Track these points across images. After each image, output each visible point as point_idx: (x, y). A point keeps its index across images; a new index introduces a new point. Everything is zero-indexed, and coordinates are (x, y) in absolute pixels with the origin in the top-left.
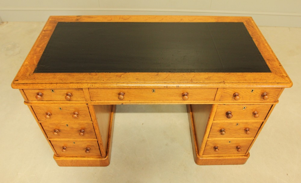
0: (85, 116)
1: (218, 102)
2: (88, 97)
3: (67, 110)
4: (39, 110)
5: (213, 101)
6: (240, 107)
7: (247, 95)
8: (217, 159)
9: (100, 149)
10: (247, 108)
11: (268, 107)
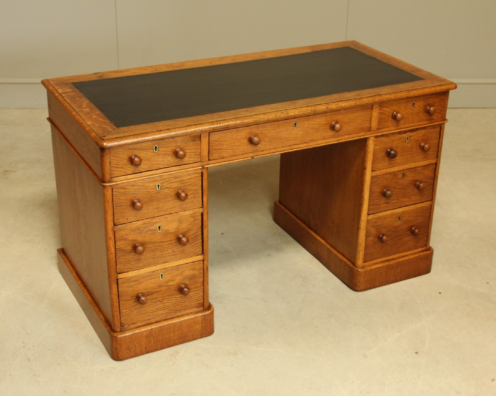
0: (194, 197)
1: (376, 132)
2: (205, 153)
3: (168, 188)
4: (122, 198)
5: (370, 132)
6: (402, 138)
7: (408, 114)
8: (388, 265)
9: (205, 283)
10: (412, 138)
11: (436, 132)
